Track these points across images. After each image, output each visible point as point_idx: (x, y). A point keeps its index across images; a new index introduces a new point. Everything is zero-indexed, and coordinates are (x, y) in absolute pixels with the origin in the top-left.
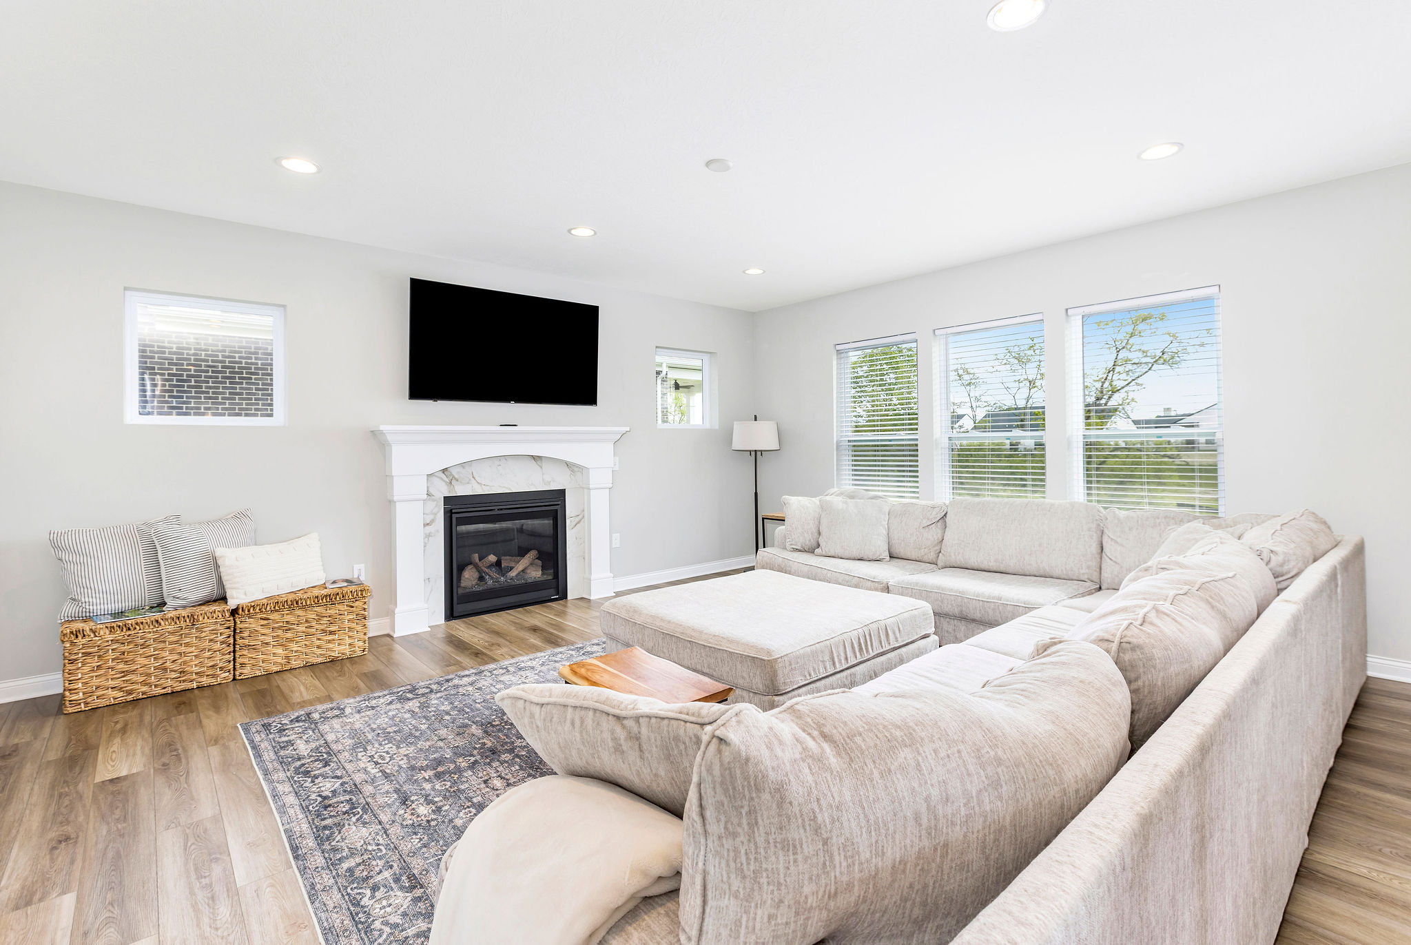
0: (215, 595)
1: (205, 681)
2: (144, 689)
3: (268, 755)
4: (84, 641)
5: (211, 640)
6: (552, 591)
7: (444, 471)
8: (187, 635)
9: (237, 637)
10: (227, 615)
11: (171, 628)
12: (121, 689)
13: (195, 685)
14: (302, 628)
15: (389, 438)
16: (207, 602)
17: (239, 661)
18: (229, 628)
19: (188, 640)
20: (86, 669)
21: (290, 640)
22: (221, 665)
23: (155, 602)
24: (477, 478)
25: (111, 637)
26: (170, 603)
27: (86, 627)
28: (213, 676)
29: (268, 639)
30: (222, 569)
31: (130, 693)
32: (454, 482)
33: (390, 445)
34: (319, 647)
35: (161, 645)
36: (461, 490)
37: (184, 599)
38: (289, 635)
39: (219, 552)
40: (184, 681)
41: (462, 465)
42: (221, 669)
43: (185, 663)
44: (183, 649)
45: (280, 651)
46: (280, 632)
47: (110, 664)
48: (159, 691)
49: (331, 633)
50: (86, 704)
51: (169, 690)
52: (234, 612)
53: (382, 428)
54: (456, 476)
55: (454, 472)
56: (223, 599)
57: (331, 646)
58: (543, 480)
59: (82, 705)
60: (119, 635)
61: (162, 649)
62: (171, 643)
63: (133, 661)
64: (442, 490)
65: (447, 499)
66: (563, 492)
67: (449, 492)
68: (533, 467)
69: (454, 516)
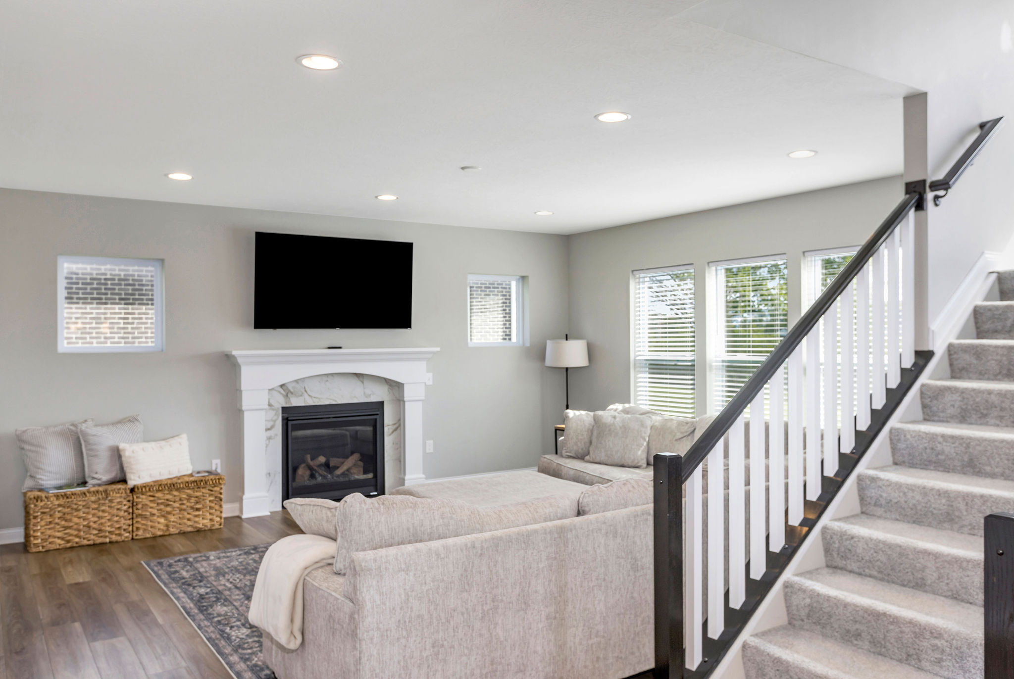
0: (119, 477)
1: (114, 538)
2: (77, 540)
4: (42, 504)
5: (118, 509)
6: (372, 488)
7: (282, 386)
8: (104, 504)
9: (135, 508)
10: (128, 491)
11: (93, 499)
12: (62, 539)
13: (108, 540)
14: (177, 505)
15: (240, 360)
16: (113, 482)
17: (136, 525)
18: (129, 501)
19: (103, 508)
20: (43, 523)
21: (169, 513)
22: (125, 527)
23: (80, 481)
24: (309, 392)
25: (57, 503)
26: (91, 482)
27: (43, 495)
28: (120, 535)
29: (155, 511)
30: (123, 459)
31: (68, 541)
32: (289, 395)
33: (239, 366)
34: (189, 520)
35: (87, 510)
36: (296, 402)
37: (100, 479)
38: (169, 509)
39: (122, 446)
40: (101, 537)
41: (297, 381)
42: (125, 530)
43: (102, 524)
44: (100, 514)
45: (162, 520)
46: (162, 507)
47: (57, 521)
48: (85, 542)
49: (198, 510)
50: (43, 547)
51: (91, 542)
52: (132, 490)
53: (234, 353)
54: (292, 390)
55: (290, 387)
56: (124, 481)
57: (197, 519)
58: (364, 393)
59: (41, 548)
60: (62, 501)
61: (88, 513)
62: (93, 509)
63: (70, 520)
64: (280, 402)
65: (284, 409)
66: (382, 404)
67: (286, 403)
68: (356, 382)
69: (290, 423)
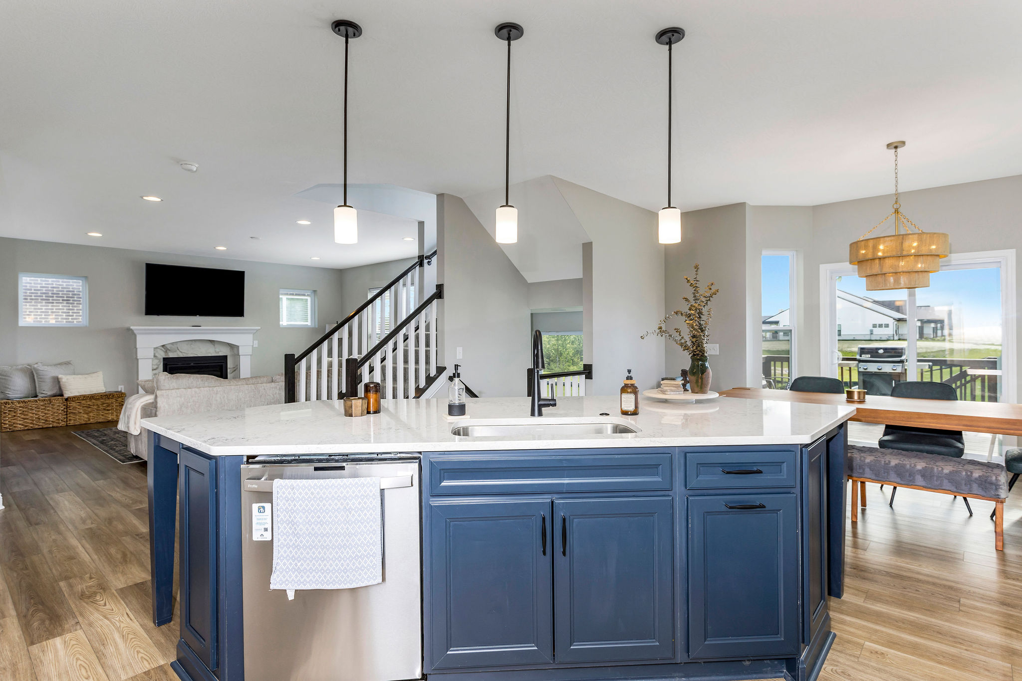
0: (58, 393)
1: (55, 425)
2: (32, 425)
3: (85, 436)
4: (9, 406)
5: (57, 409)
7: (163, 346)
8: (48, 407)
9: (68, 409)
10: (64, 400)
11: (42, 403)
12: (22, 425)
13: (51, 426)
14: (95, 407)
15: (135, 332)
16: (55, 396)
17: (69, 418)
18: (64, 405)
19: (48, 409)
20: (10, 416)
21: (90, 412)
22: (61, 419)
23: (33, 396)
24: (180, 350)
25: (19, 405)
26: (40, 395)
27: (10, 401)
28: (59, 423)
29: (81, 411)
30: (61, 383)
31: (26, 426)
32: (168, 351)
33: (135, 336)
36: (171, 355)
37: (46, 394)
38: (89, 410)
39: (60, 376)
40: (47, 424)
41: (172, 344)
42: (62, 420)
43: (47, 417)
44: (46, 412)
45: (86, 416)
46: (86, 408)
47: (19, 415)
48: (37, 427)
49: (108, 410)
50: (10, 429)
51: (41, 427)
52: (67, 400)
53: (132, 328)
54: (169, 349)
55: (168, 347)
56: (62, 395)
57: (107, 415)
58: (215, 351)
59: (8, 429)
60: (22, 405)
61: (38, 411)
62: (42, 409)
63: (27, 415)
64: (162, 355)
65: (164, 359)
66: (226, 357)
67: (166, 355)
68: (210, 345)
69: (168, 366)
